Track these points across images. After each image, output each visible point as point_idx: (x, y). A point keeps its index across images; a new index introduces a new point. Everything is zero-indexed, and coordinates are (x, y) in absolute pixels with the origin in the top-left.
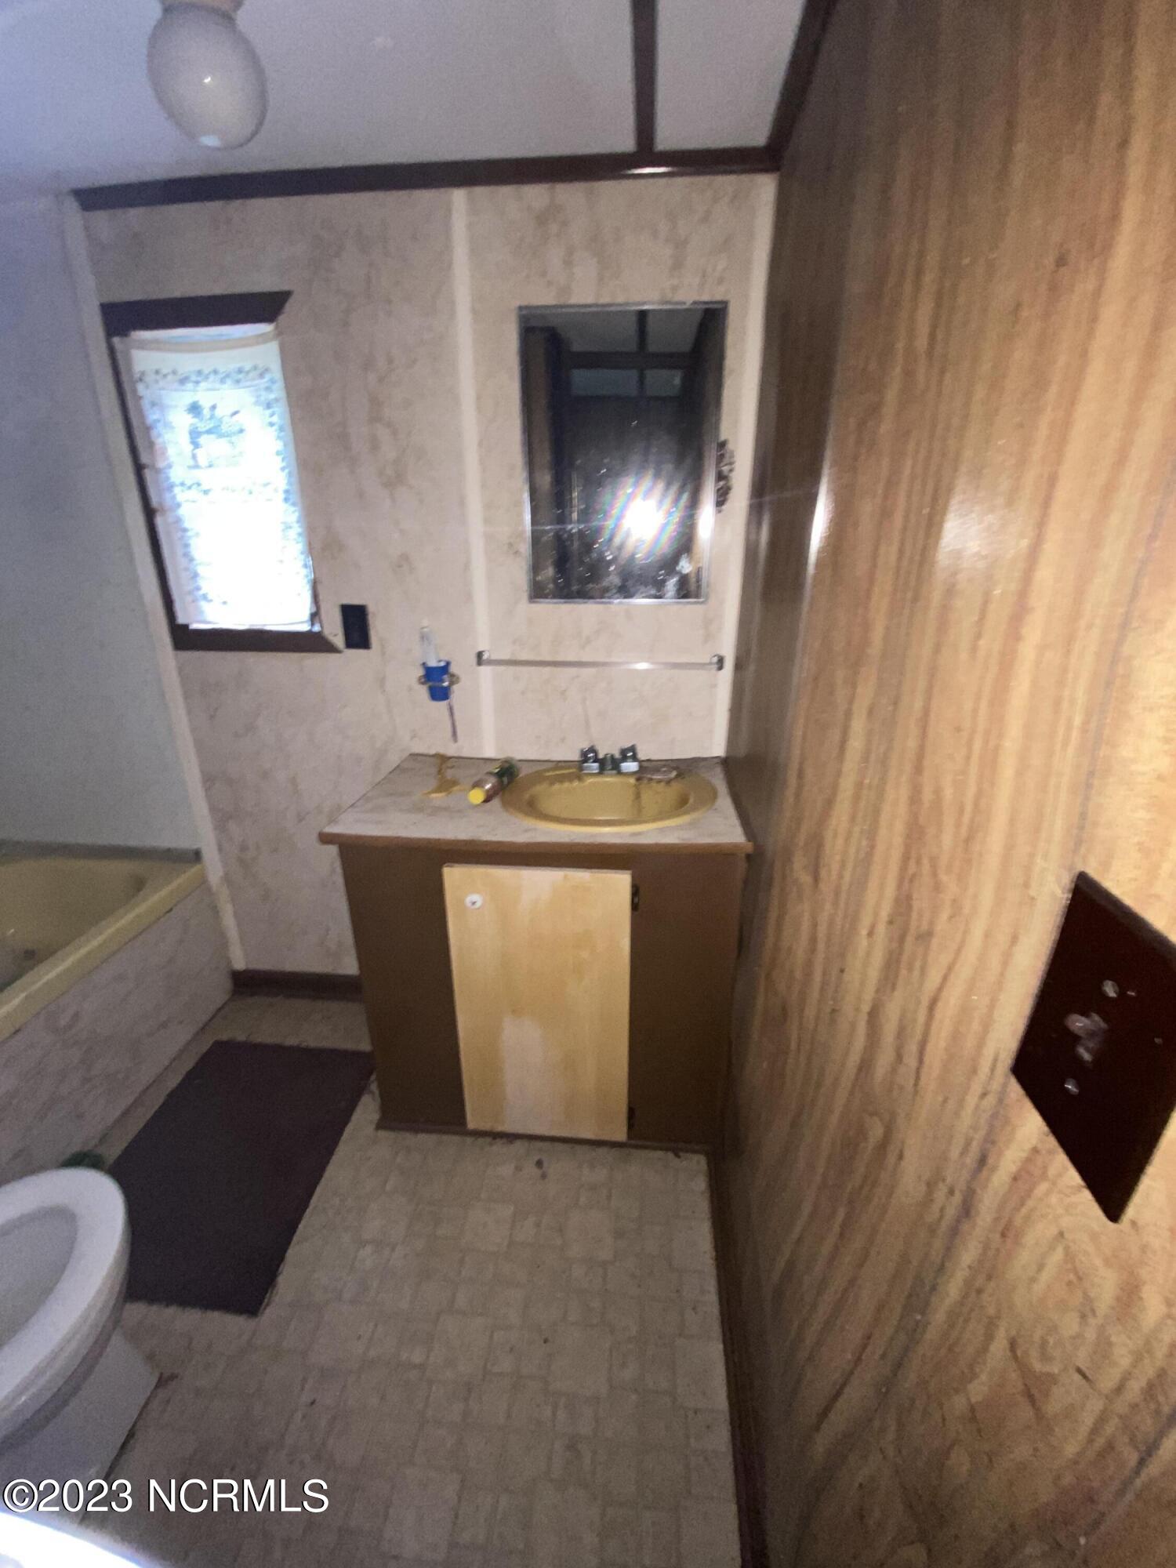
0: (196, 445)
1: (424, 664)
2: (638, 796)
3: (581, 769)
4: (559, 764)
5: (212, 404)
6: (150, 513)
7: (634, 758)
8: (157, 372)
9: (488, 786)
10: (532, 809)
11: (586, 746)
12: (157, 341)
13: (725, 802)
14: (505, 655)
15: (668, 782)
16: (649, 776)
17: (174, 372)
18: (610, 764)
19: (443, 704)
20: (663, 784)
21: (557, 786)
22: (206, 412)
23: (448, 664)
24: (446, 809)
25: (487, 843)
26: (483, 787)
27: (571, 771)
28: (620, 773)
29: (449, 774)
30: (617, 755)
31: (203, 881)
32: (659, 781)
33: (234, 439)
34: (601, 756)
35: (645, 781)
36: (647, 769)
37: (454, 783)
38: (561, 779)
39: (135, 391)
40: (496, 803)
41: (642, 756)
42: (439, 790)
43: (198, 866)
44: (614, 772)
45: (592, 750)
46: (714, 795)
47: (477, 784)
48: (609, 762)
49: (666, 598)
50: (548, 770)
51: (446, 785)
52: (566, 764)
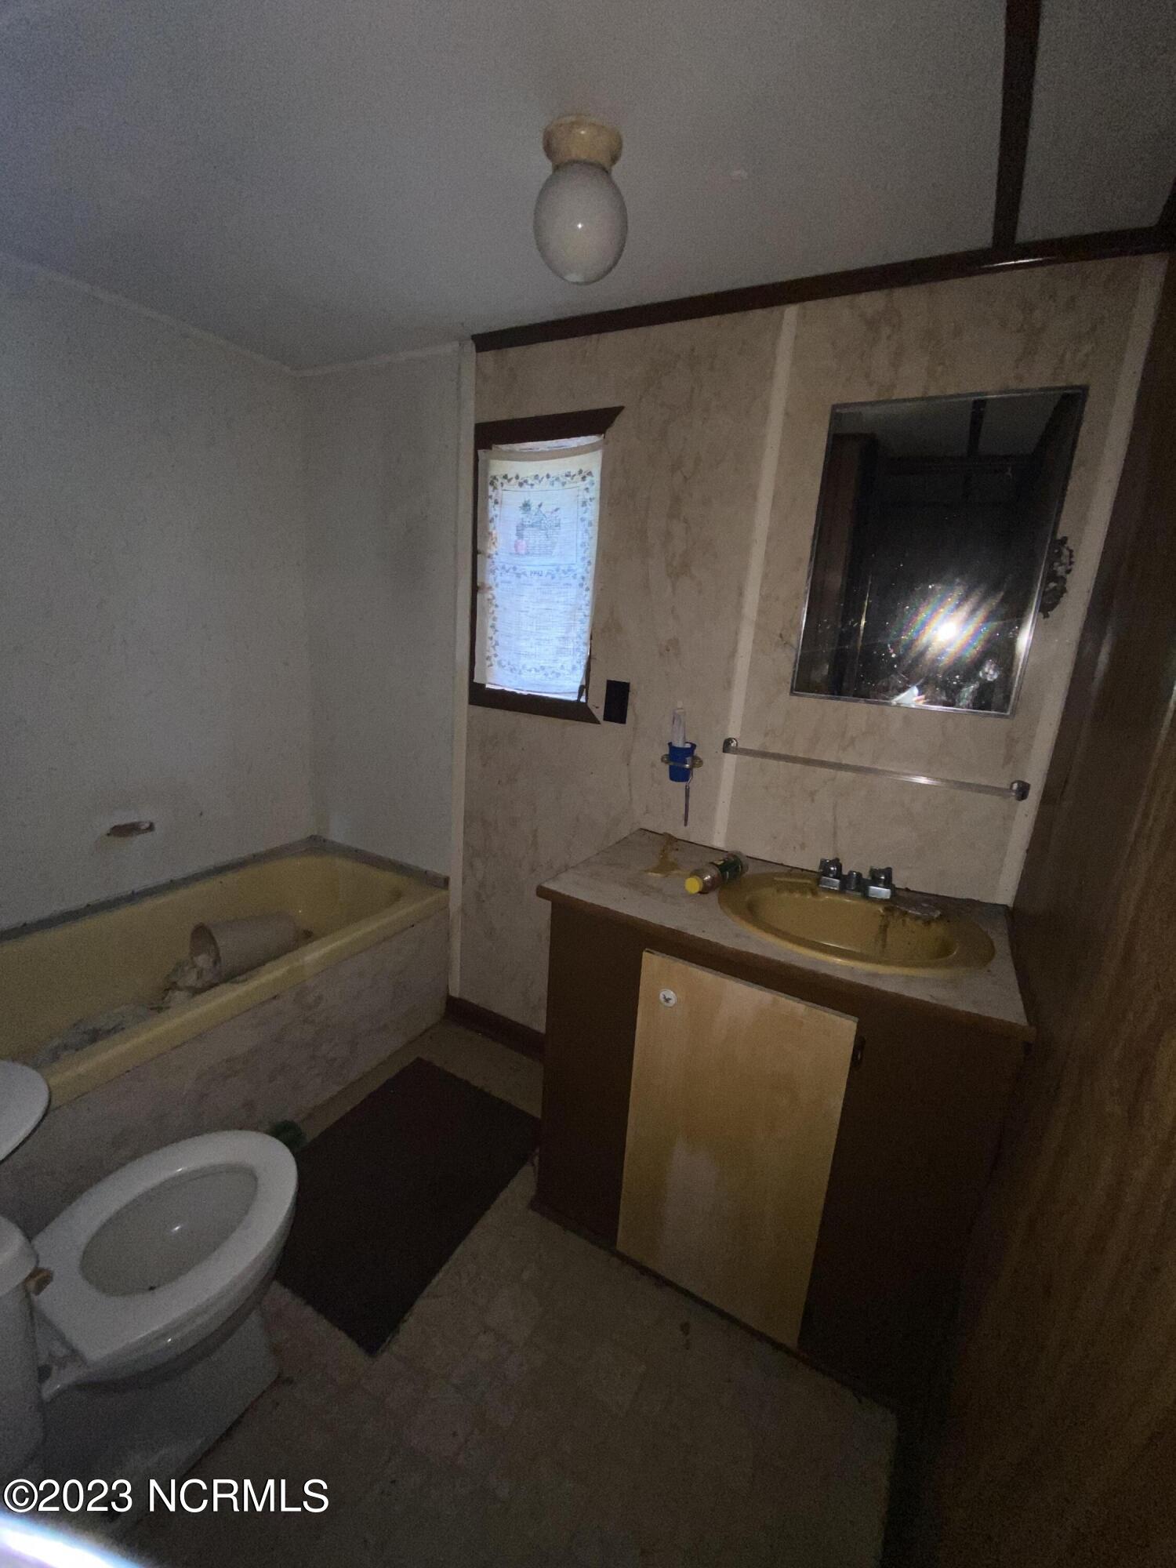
0: (520, 535)
1: (670, 744)
2: (884, 929)
3: (818, 881)
4: (792, 871)
5: (539, 503)
6: (475, 589)
7: (888, 883)
8: (505, 477)
9: (708, 878)
10: (751, 913)
11: (829, 857)
12: (511, 451)
13: (1004, 967)
14: (754, 745)
15: (928, 922)
16: (903, 908)
17: (517, 477)
18: (855, 884)
19: (683, 784)
20: (920, 922)
21: (785, 895)
22: (534, 508)
23: (694, 746)
24: (659, 891)
25: (693, 939)
26: (702, 877)
27: (805, 881)
28: (866, 896)
29: (673, 856)
30: (866, 875)
31: (444, 907)
32: (917, 918)
33: (550, 531)
34: (845, 872)
35: (897, 914)
36: (902, 900)
37: (674, 866)
38: (792, 888)
39: (486, 491)
40: (713, 896)
41: (897, 883)
42: (656, 870)
43: (444, 893)
44: (859, 894)
45: (836, 862)
46: (991, 954)
47: (697, 873)
48: (853, 882)
49: (959, 707)
50: (780, 875)
51: (665, 866)
52: (803, 872)
